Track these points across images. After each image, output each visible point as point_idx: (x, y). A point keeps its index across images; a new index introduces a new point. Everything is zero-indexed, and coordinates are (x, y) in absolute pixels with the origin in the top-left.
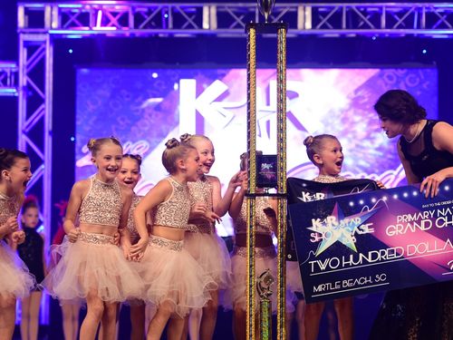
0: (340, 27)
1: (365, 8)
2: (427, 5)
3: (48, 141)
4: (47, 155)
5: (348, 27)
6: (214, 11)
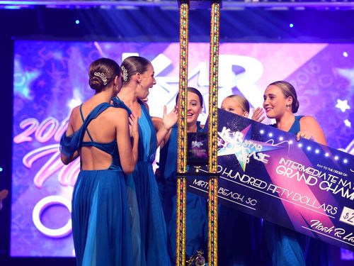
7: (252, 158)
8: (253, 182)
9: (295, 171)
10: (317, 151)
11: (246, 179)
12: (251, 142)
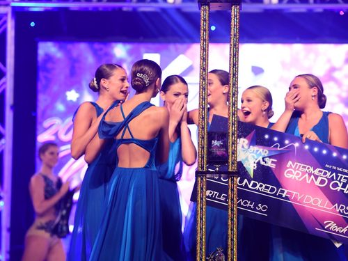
9: (304, 173)
10: (324, 152)
11: (254, 185)
12: (256, 148)
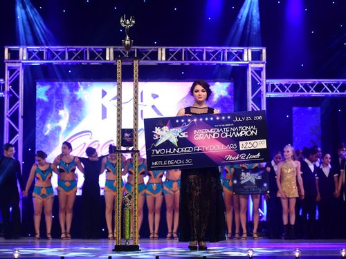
0: (181, 60)
1: (195, 49)
2: (228, 48)
3: (21, 121)
4: (20, 129)
5: (185, 60)
6: (112, 50)
7: (178, 137)
8: (185, 150)
9: (205, 134)
10: (212, 119)
11: (180, 150)
12: (174, 129)
